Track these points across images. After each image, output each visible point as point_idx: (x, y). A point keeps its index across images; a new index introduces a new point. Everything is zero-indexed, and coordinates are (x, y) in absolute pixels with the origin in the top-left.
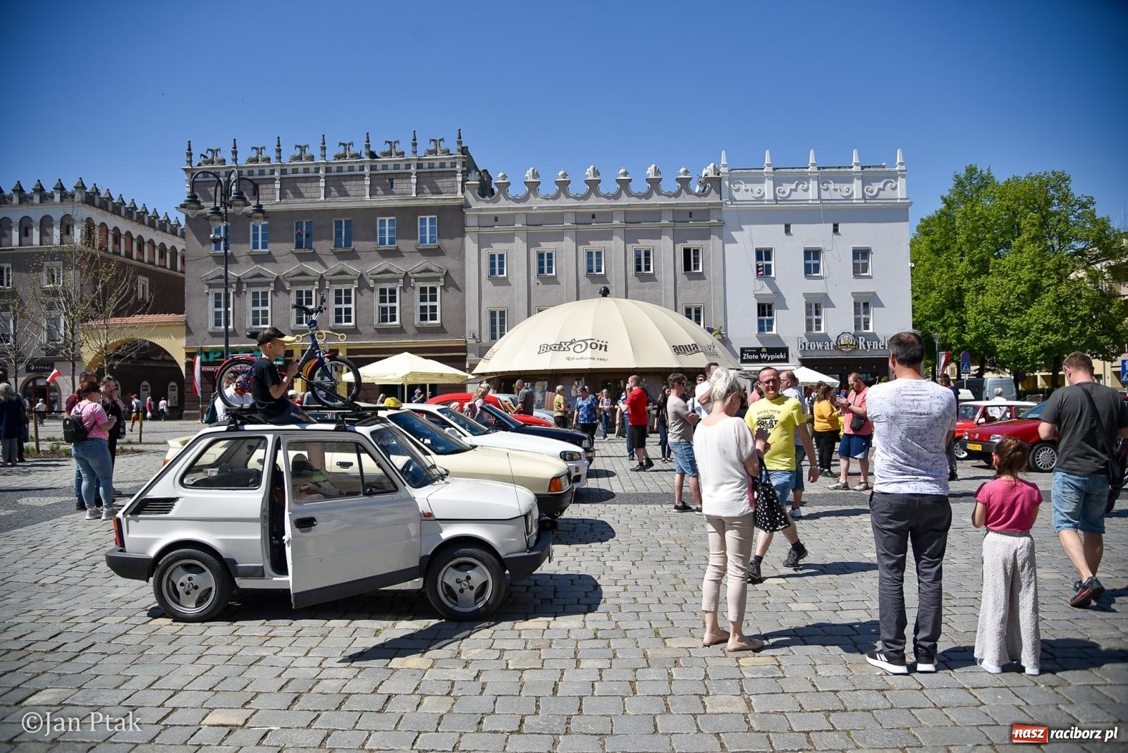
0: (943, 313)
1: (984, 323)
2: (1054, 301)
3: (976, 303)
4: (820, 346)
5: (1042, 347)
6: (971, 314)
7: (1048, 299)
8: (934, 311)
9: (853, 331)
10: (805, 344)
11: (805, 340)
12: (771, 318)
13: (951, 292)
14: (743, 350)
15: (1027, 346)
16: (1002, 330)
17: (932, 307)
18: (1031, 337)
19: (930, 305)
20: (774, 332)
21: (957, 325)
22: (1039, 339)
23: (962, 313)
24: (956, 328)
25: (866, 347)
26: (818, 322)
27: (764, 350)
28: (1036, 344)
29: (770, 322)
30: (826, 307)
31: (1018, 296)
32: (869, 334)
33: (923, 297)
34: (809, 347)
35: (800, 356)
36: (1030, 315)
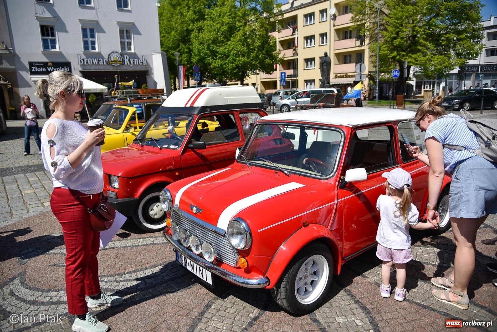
0: (178, 46)
1: (203, 51)
2: (243, 36)
3: (198, 38)
4: (96, 61)
5: (236, 65)
6: (195, 46)
7: (239, 35)
8: (173, 44)
9: (120, 51)
10: (83, 60)
11: (84, 57)
12: (53, 38)
13: (182, 31)
14: (31, 64)
15: (228, 64)
16: (214, 54)
17: (173, 41)
18: (230, 58)
19: (171, 40)
20: (57, 49)
21: (187, 53)
22: (235, 60)
23: (190, 45)
24: (186, 55)
25: (130, 63)
26: (93, 43)
27: (50, 64)
28: (233, 63)
29: (54, 42)
30: (98, 32)
31: (222, 33)
32: (131, 54)
33: (167, 35)
34: (87, 63)
35: (81, 69)
36: (229, 45)
